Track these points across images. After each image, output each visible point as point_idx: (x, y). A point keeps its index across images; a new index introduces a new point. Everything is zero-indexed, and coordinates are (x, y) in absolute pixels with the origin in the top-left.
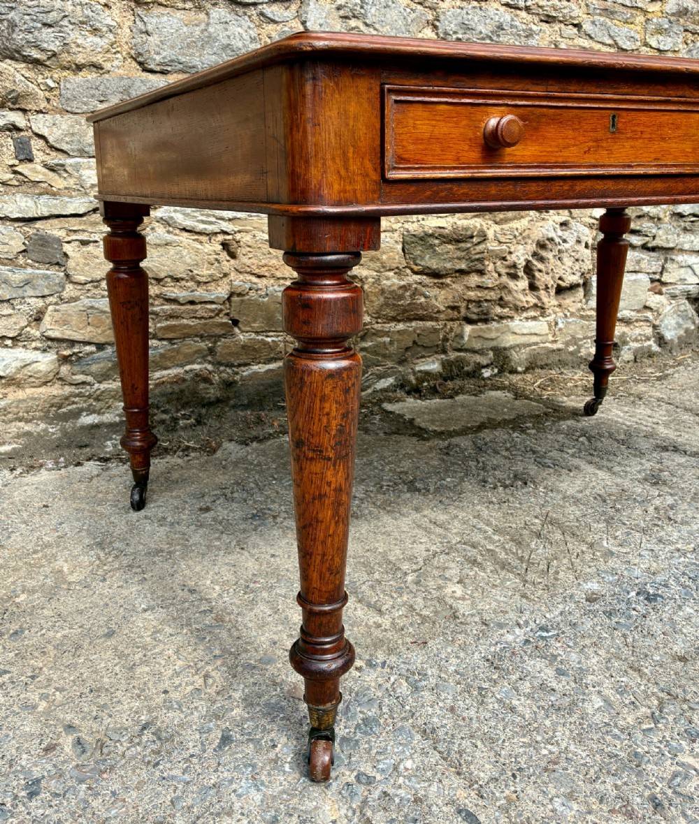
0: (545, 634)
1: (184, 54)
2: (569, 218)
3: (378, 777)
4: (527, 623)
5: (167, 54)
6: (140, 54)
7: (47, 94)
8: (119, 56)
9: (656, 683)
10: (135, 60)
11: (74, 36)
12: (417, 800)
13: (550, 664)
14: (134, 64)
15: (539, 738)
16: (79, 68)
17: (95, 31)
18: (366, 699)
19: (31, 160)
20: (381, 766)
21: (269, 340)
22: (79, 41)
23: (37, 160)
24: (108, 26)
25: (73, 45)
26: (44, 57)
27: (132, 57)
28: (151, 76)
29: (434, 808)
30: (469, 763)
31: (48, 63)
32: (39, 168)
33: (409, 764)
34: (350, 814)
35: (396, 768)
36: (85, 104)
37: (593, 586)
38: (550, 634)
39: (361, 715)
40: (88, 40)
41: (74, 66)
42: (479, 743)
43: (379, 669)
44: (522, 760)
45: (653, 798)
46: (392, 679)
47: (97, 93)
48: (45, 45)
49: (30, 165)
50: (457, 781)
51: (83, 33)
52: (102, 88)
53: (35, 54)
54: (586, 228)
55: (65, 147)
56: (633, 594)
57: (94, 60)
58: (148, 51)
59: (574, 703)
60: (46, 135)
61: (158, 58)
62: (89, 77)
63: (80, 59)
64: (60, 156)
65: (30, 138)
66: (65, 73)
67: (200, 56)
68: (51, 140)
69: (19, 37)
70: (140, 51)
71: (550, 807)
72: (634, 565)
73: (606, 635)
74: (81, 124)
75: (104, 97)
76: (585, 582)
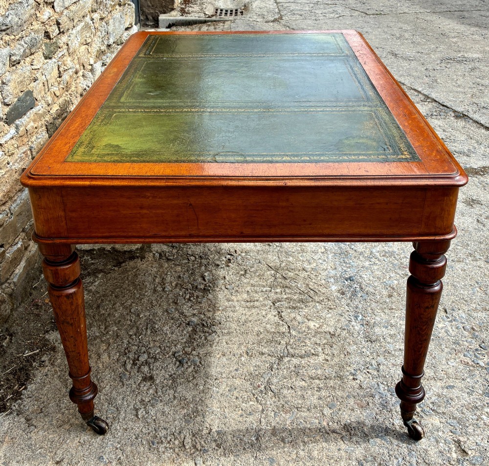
0: (360, 318)
4: (349, 318)
13: (379, 327)
21: (19, 246)
29: (444, 393)
34: (438, 416)
37: (334, 288)
45: (454, 343)
56: (346, 282)
71: (451, 366)
72: (327, 269)
73: (368, 304)
76: (330, 288)
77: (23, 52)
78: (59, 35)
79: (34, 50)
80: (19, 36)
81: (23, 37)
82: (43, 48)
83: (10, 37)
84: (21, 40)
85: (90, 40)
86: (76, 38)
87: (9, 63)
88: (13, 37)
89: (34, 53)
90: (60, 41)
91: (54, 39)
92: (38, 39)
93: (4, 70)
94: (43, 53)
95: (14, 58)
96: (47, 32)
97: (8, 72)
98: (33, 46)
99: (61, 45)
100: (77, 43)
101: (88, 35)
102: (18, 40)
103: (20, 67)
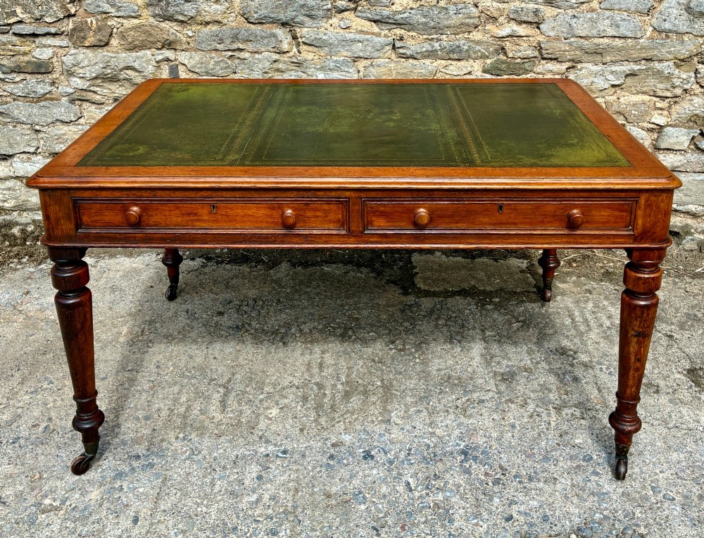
1: (273, 12)
2: (625, 122)
3: (125, 490)
5: (263, 12)
6: (245, 14)
7: (188, 39)
8: (233, 14)
9: (295, 502)
10: (243, 16)
11: (204, 6)
12: (127, 505)
14: (242, 19)
15: (205, 502)
16: (208, 23)
17: (217, 2)
19: (177, 78)
20: (131, 486)
22: (206, 9)
25: (203, 12)
26: (186, 19)
27: (241, 15)
28: (252, 26)
29: (128, 511)
30: (164, 500)
31: (189, 22)
33: (141, 490)
34: (99, 499)
35: (135, 489)
36: (209, 45)
38: (284, 456)
39: (150, 461)
40: (212, 8)
41: (204, 23)
42: (179, 494)
44: (185, 508)
46: (184, 449)
47: (217, 39)
48: (186, 13)
51: (209, 4)
52: (220, 36)
53: (181, 18)
54: (645, 132)
55: (197, 70)
57: (217, 19)
58: (250, 12)
60: (186, 64)
61: (256, 15)
62: (213, 28)
63: (208, 19)
64: (194, 75)
65: (177, 66)
66: (199, 27)
67: (285, 12)
68: (189, 67)
69: (171, 10)
70: (246, 11)
71: (170, 531)
72: (390, 433)
73: (310, 468)
74: (206, 57)
75: (221, 41)
76: (346, 433)
77: (425, 51)
78: (545, 61)
79: (455, 56)
80: (432, 37)
81: (440, 40)
82: (489, 61)
83: (409, 33)
84: (437, 42)
85: (669, 94)
86: (603, 78)
87: (390, 52)
88: (414, 34)
89: (459, 60)
90: (541, 66)
91: (519, 60)
92: (466, 48)
93: (376, 54)
94: (484, 66)
95: (401, 51)
96: (504, 49)
97: (387, 60)
98: (453, 51)
99: (538, 71)
100: (602, 83)
101: (661, 86)
102: (430, 40)
103: (415, 62)
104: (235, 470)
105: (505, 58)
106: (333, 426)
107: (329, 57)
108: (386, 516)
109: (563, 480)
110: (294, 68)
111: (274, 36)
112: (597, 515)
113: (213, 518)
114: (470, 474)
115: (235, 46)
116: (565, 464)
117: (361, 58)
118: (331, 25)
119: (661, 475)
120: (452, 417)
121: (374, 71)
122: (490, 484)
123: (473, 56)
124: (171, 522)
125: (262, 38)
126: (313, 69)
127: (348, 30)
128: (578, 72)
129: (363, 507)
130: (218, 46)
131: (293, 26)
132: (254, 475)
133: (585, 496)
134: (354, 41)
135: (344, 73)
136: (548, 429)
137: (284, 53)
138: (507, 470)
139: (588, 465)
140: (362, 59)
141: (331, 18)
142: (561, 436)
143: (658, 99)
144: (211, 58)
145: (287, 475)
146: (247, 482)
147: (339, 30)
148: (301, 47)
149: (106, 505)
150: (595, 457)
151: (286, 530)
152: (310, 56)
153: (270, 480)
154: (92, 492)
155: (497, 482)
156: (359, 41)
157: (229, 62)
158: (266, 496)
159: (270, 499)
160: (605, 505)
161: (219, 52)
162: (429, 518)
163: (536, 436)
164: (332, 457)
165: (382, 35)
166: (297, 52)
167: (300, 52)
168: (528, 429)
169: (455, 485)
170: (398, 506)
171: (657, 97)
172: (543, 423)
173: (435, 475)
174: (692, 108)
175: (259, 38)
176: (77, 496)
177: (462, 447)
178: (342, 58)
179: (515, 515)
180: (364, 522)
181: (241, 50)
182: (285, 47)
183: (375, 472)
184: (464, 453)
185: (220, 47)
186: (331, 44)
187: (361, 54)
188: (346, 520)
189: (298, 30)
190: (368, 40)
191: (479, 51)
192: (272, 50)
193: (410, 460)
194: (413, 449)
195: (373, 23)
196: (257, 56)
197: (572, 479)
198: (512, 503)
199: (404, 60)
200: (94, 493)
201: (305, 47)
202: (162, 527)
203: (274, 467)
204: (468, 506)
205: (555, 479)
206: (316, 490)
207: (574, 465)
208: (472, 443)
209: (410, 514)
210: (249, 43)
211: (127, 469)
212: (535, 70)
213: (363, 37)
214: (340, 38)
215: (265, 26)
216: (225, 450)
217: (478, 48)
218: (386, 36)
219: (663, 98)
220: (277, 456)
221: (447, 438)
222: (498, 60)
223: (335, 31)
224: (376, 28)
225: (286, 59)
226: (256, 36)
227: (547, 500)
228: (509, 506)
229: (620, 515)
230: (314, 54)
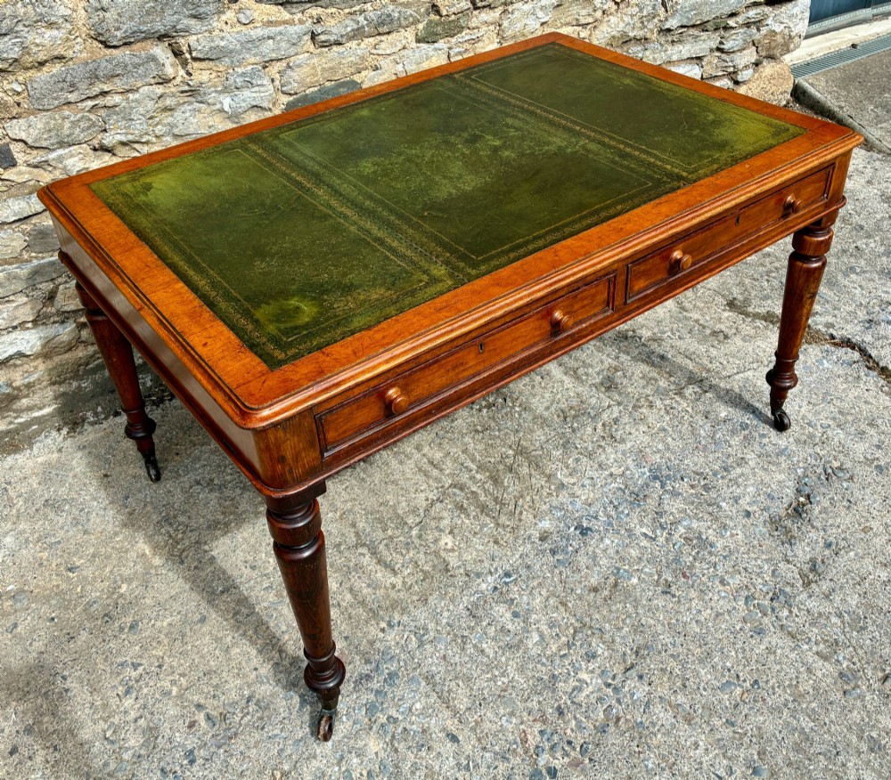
0: (508, 580)
1: (145, 23)
3: (401, 718)
4: (496, 570)
5: (128, 26)
6: (100, 34)
7: (16, 98)
8: (79, 40)
9: (575, 615)
10: (96, 39)
11: (31, 37)
12: (424, 731)
13: (509, 608)
14: (96, 44)
15: (497, 673)
16: (42, 64)
17: (51, 25)
18: (389, 657)
19: (14, 165)
20: (401, 710)
22: (37, 41)
23: (19, 162)
24: (63, 16)
25: (32, 46)
26: (7, 66)
27: (92, 37)
28: (114, 51)
29: (434, 735)
30: (454, 699)
31: (10, 69)
32: (24, 168)
33: (418, 706)
34: (385, 746)
35: (410, 710)
36: (55, 99)
37: (546, 524)
38: (512, 579)
39: (387, 671)
40: (46, 36)
41: (36, 65)
42: (461, 683)
43: (396, 628)
44: (485, 692)
45: (559, 708)
46: (406, 636)
47: (65, 85)
48: (5, 55)
49: (14, 170)
50: (447, 713)
51: (39, 31)
52: (68, 79)
55: (44, 144)
56: (572, 529)
57: (56, 53)
58: (108, 30)
59: (521, 641)
60: (24, 138)
61: (118, 34)
62: (54, 70)
63: (42, 57)
64: (41, 152)
65: (8, 144)
66: (29, 74)
67: (161, 19)
68: (30, 141)
70: (100, 31)
71: (500, 723)
72: (578, 497)
73: (549, 575)
74: (55, 119)
75: (73, 87)
76: (540, 521)
77: (350, 32)
78: (478, 11)
79: (386, 29)
80: (354, 9)
81: (364, 11)
82: (421, 26)
83: (326, 11)
84: (361, 14)
85: (591, 20)
86: (534, 17)
87: (309, 43)
88: (333, 10)
89: (389, 33)
90: (475, 19)
91: (453, 17)
92: (396, 15)
93: (292, 50)
94: (417, 34)
95: (323, 38)
96: (437, 6)
97: (306, 55)
98: (382, 24)
99: (474, 25)
100: (534, 23)
101: (584, 12)
102: (351, 14)
103: (340, 49)
104: (484, 623)
105: (438, 17)
106: (520, 520)
107: (231, 71)
108: (660, 576)
109: (748, 456)
110: (186, 99)
111: (154, 59)
112: (799, 471)
113: (522, 681)
114: (679, 494)
115: (96, 90)
116: (735, 441)
117: (272, 60)
118: (226, 23)
119: (802, 409)
120: (609, 450)
121: (295, 74)
122: (704, 493)
123: (404, 23)
124: (489, 714)
125: (136, 66)
126: (213, 95)
127: (251, 25)
128: (510, 16)
129: (635, 580)
130: (70, 96)
131: (173, 37)
132: (508, 615)
133: (775, 459)
134: (262, 39)
135: (257, 89)
136: (691, 417)
137: (170, 81)
138: (702, 473)
139: (750, 432)
140: (274, 62)
141: (224, 13)
142: (706, 417)
143: (580, 28)
144: (64, 118)
145: (537, 595)
146: (510, 627)
147: (239, 28)
148: (189, 66)
149: (401, 747)
150: (749, 422)
151: (598, 646)
152: (205, 77)
153: (528, 610)
154: (365, 745)
155: (707, 488)
156: (269, 38)
157: (93, 117)
158: (544, 628)
159: (551, 628)
160: (795, 459)
161: (73, 106)
162: (693, 553)
163: (690, 428)
164: (553, 552)
165: (297, 22)
166: (185, 75)
167: (189, 74)
168: (677, 426)
169: (681, 512)
170: (661, 561)
171: (580, 25)
172: (683, 414)
173: (656, 513)
174: (610, 30)
175: (130, 67)
176: (355, 760)
177: (648, 474)
178: (249, 68)
179: (749, 509)
180: (651, 593)
181: (104, 93)
182: (169, 71)
183: (607, 541)
184: (656, 478)
185: (72, 97)
186: (231, 52)
187: (274, 56)
188: (635, 601)
189: (182, 41)
190: (281, 33)
191: (411, 15)
192: (153, 81)
193: (623, 512)
194: (613, 500)
195: (280, 7)
196: (131, 96)
197: (753, 451)
198: (736, 500)
199: (326, 49)
200: (371, 744)
201: (196, 65)
202: (487, 726)
203: (517, 597)
204: (709, 523)
205: (742, 458)
206: (579, 592)
207: (742, 438)
208: (652, 464)
209: (676, 560)
210: (116, 80)
211: (372, 697)
212: (470, 25)
213: (273, 30)
214: (243, 39)
215: (134, 47)
216: (448, 610)
217: (409, 12)
218: (301, 22)
219: (584, 26)
220: (506, 583)
221: (628, 472)
222: (431, 21)
223: (235, 30)
224: (286, 13)
225: (173, 90)
226: (126, 66)
227: (755, 481)
228: (737, 503)
229: (811, 461)
230: (208, 72)
